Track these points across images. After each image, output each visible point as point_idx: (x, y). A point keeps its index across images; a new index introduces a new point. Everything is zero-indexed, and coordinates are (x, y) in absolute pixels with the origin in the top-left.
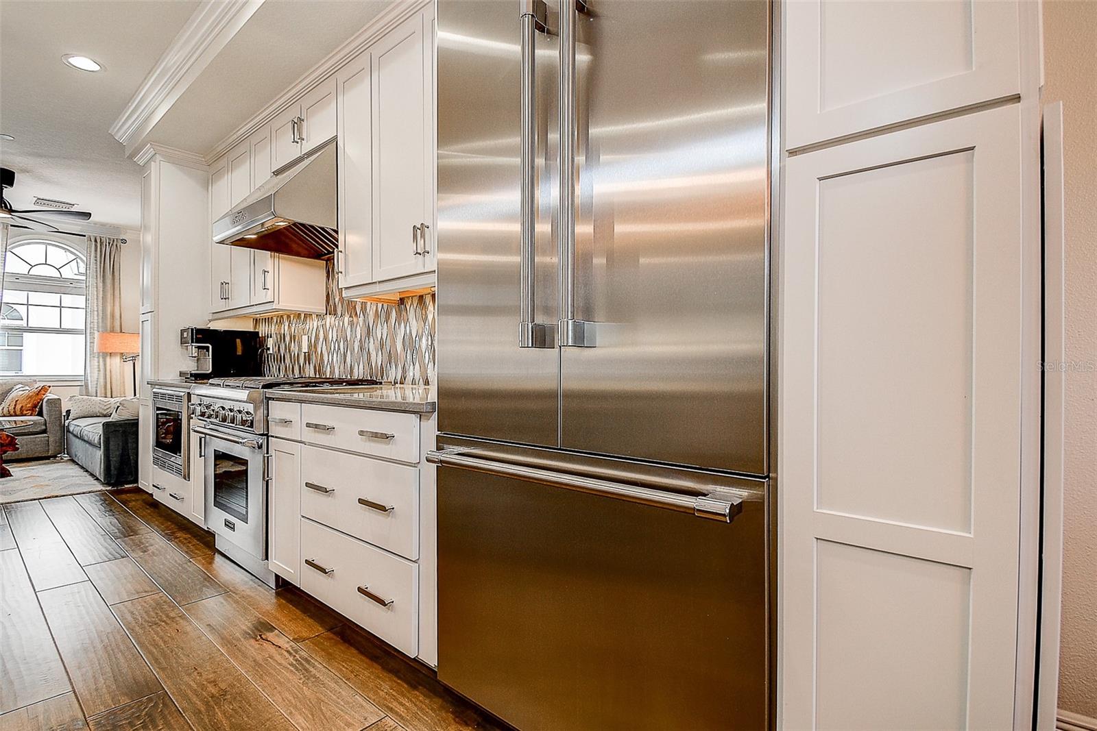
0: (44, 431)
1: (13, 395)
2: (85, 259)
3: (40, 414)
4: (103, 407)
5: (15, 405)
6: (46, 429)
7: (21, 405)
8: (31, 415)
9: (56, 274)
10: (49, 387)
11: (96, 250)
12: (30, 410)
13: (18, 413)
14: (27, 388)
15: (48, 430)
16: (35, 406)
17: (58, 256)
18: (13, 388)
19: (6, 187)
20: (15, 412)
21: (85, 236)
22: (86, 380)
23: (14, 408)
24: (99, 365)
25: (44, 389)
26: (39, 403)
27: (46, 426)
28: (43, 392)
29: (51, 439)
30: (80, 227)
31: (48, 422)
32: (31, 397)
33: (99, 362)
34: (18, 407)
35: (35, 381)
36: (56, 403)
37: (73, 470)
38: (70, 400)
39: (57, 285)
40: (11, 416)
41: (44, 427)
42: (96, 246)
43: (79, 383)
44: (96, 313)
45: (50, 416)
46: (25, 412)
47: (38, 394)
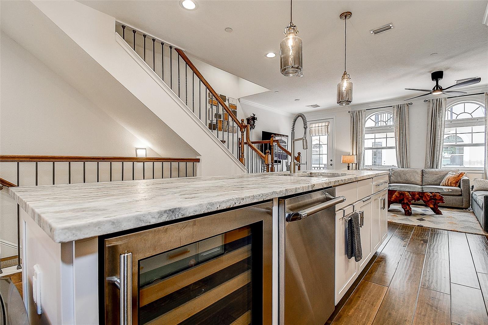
0: (461, 195)
1: (448, 176)
2: (484, 106)
3: (459, 186)
5: (448, 181)
6: (462, 194)
7: (450, 181)
8: (455, 187)
9: (470, 117)
10: (464, 173)
12: (454, 184)
13: (449, 185)
14: (454, 173)
15: (463, 195)
16: (457, 182)
17: (470, 107)
18: (448, 173)
19: (439, 80)
20: (448, 184)
21: (484, 93)
22: (485, 170)
23: (448, 183)
25: (462, 174)
26: (459, 181)
27: (462, 193)
28: (461, 176)
29: (464, 200)
30: (482, 89)
31: (462, 191)
32: (455, 178)
34: (449, 182)
35: (459, 170)
36: (467, 182)
37: (472, 216)
38: (474, 181)
39: (471, 122)
40: (446, 186)
41: (460, 193)
43: (481, 172)
45: (464, 188)
46: (452, 185)
47: (458, 177)
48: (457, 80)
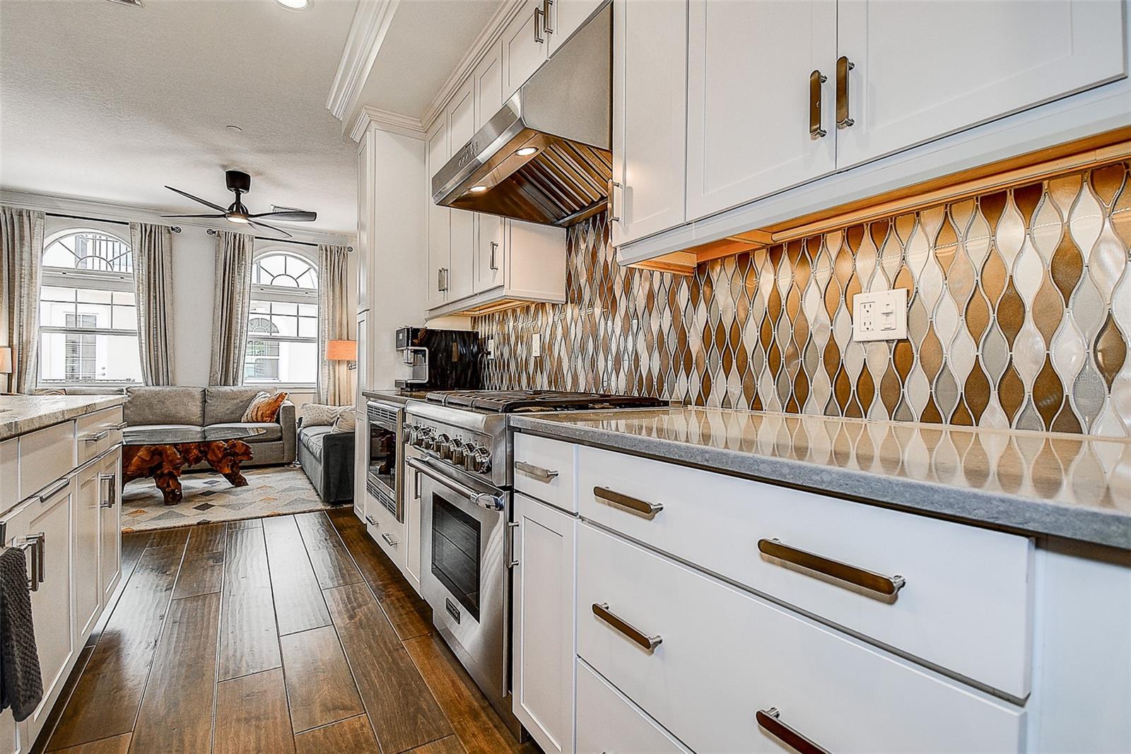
0: (280, 439)
1: (256, 401)
2: (317, 268)
3: (278, 421)
4: (330, 415)
5: (257, 412)
6: (282, 436)
8: (269, 422)
9: (293, 284)
10: (286, 394)
11: (327, 259)
12: (269, 417)
13: (259, 419)
14: (268, 395)
15: (283, 437)
16: (273, 413)
17: (296, 267)
18: (256, 395)
19: (243, 192)
20: (257, 418)
21: (317, 245)
22: (318, 387)
23: (256, 415)
24: (329, 373)
25: (282, 397)
26: (277, 409)
27: (282, 433)
28: (280, 399)
29: (286, 447)
30: (313, 237)
31: (283, 429)
32: (270, 404)
33: (329, 370)
34: (260, 413)
35: (275, 388)
36: (291, 409)
37: (300, 476)
38: (302, 408)
39: (295, 295)
40: (254, 422)
41: (280, 434)
42: (326, 255)
43: (313, 391)
44: (327, 321)
45: (285, 423)
46: (265, 419)
47: (276, 401)
48: (275, 205)
